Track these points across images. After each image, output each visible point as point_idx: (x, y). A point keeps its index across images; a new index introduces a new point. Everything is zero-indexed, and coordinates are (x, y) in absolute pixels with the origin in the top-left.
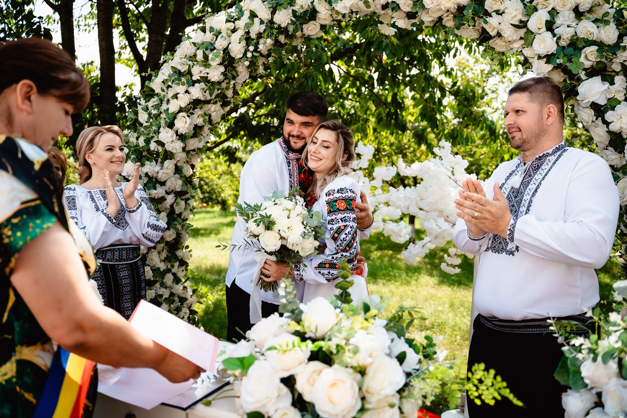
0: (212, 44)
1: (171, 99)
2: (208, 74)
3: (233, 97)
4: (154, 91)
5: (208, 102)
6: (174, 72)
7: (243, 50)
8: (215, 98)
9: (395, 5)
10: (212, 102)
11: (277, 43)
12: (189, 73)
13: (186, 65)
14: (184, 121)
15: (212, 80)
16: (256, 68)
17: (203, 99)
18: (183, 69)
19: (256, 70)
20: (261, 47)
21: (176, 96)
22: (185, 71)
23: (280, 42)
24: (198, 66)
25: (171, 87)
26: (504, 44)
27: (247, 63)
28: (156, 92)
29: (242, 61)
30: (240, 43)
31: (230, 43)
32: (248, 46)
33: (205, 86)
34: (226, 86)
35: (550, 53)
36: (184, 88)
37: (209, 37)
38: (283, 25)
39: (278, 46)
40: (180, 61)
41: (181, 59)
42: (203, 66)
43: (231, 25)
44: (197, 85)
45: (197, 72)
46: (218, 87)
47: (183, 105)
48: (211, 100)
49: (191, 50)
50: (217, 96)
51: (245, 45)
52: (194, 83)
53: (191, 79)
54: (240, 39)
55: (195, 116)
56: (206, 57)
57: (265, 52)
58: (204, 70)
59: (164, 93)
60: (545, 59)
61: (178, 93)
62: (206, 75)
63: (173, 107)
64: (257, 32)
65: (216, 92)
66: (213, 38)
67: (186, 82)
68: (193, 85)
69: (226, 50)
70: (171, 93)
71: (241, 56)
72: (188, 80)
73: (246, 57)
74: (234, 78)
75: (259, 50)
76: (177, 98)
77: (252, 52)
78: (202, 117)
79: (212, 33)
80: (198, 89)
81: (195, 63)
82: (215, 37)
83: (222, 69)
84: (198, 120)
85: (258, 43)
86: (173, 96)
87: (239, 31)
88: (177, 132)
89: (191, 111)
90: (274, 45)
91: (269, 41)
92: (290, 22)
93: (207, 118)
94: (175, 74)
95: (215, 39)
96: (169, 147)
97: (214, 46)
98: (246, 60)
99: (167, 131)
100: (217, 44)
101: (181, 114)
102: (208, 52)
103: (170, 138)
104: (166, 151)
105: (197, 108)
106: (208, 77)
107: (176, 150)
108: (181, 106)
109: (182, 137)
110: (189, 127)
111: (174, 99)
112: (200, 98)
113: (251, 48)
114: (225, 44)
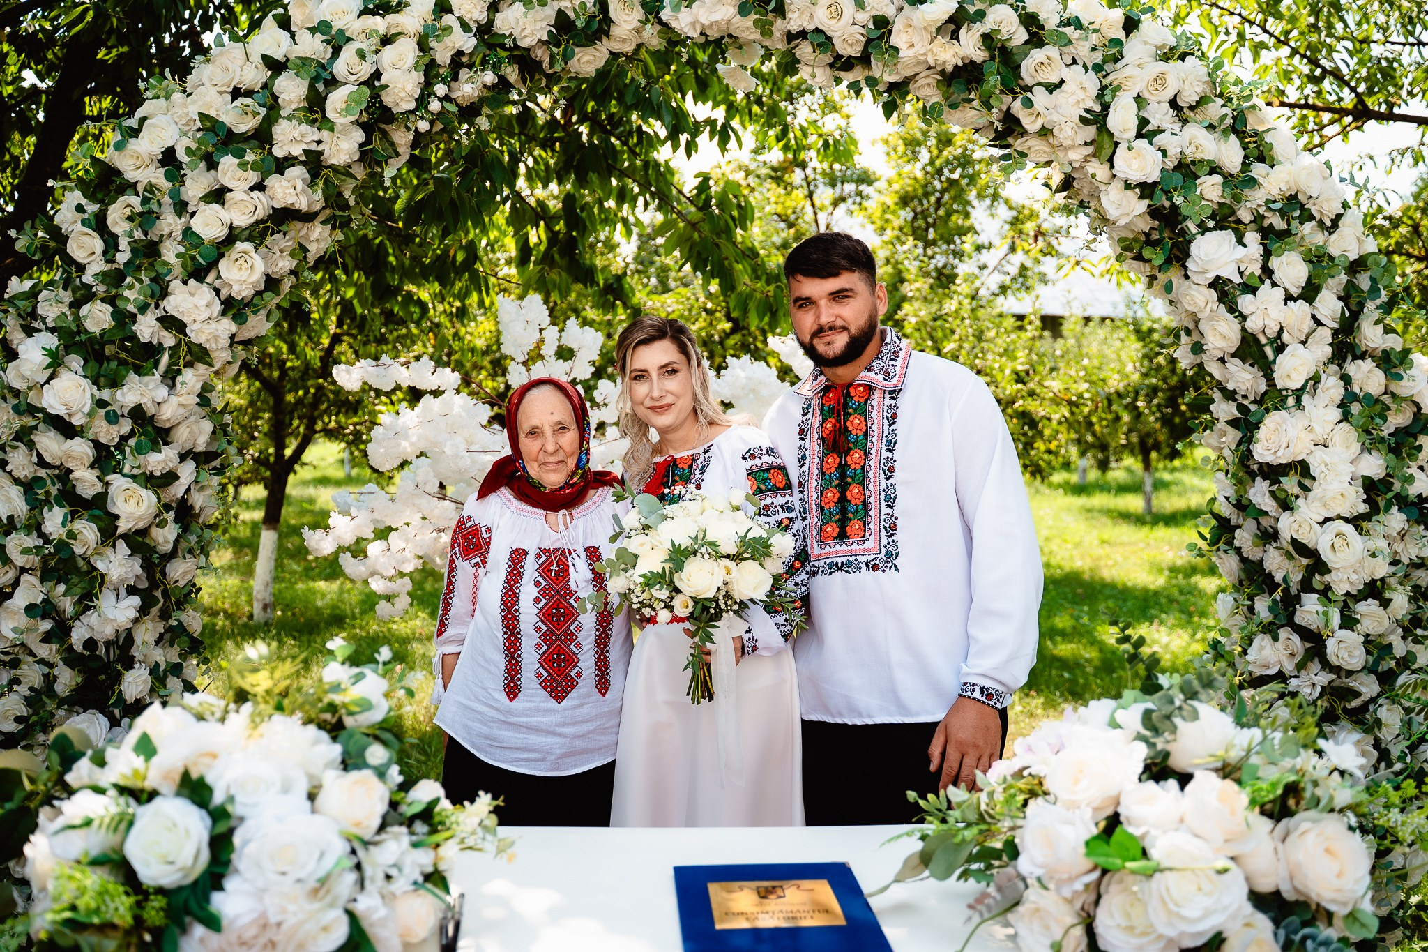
0: (323, 67)
1: (194, 203)
2: (323, 144)
4: (118, 173)
5: (308, 217)
6: (206, 130)
7: (416, 92)
9: (823, 39)
10: (319, 217)
11: (499, 82)
12: (262, 136)
13: (247, 117)
14: (249, 263)
15: (334, 161)
17: (301, 208)
18: (245, 125)
21: (218, 195)
22: (246, 132)
26: (1047, 150)
27: (423, 126)
29: (412, 118)
30: (409, 72)
31: (378, 71)
32: (432, 85)
33: (308, 176)
35: (1150, 181)
36: (253, 177)
37: (312, 46)
38: (525, 43)
42: (307, 122)
43: (379, 24)
44: (289, 171)
45: (291, 138)
47: (242, 222)
49: (254, 76)
51: (422, 80)
52: (281, 166)
53: (270, 153)
54: (417, 63)
55: (275, 252)
56: (316, 101)
58: (311, 135)
60: (1137, 190)
61: (231, 191)
62: (314, 147)
63: (208, 225)
64: (455, 52)
66: (325, 51)
67: (257, 161)
68: (281, 172)
70: (196, 187)
71: (412, 106)
72: (262, 158)
73: (425, 110)
75: (454, 95)
76: (222, 202)
77: (440, 99)
78: (294, 255)
79: (320, 37)
80: (295, 184)
81: (283, 113)
82: (330, 50)
83: (359, 136)
84: (281, 263)
85: (455, 78)
86: (204, 196)
87: (401, 41)
88: (217, 292)
90: (494, 87)
91: (488, 78)
92: (545, 38)
94: (212, 134)
95: (329, 55)
96: (198, 334)
97: (331, 73)
98: (422, 118)
99: (193, 291)
100: (340, 68)
101: (241, 246)
102: (320, 87)
103: (203, 309)
104: (190, 345)
105: (279, 232)
106: (321, 153)
107: (216, 341)
108: (236, 223)
109: (233, 307)
110: (258, 282)
111: (209, 203)
112: (297, 206)
113: (440, 89)
114: (365, 70)
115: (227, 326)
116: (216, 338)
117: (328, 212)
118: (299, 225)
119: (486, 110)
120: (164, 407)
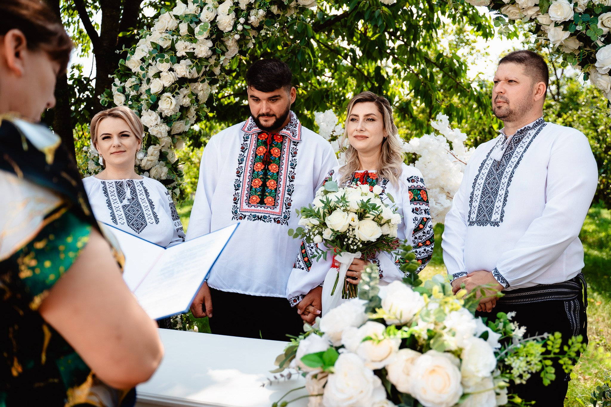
0: (197, 17)
1: (152, 78)
2: (194, 49)
3: (220, 74)
4: (130, 70)
5: (195, 80)
6: (154, 48)
7: (232, 23)
8: (202, 75)
10: (199, 80)
11: (269, 14)
12: (173, 48)
13: (168, 40)
14: (170, 102)
15: (200, 56)
16: (247, 42)
17: (189, 77)
18: (166, 44)
19: (246, 44)
20: (252, 19)
21: (158, 75)
22: (167, 47)
23: (272, 13)
24: (183, 41)
25: (152, 65)
26: (517, 11)
27: (237, 37)
28: (133, 71)
29: (232, 34)
30: (228, 15)
31: (217, 15)
32: (238, 18)
33: (191, 63)
34: (215, 63)
35: (567, 20)
36: (168, 66)
37: (192, 8)
39: (270, 18)
40: (160, 36)
41: (161, 33)
42: (188, 40)
44: (182, 62)
45: (182, 48)
46: (205, 63)
47: (167, 85)
48: (198, 78)
49: (172, 24)
50: (205, 73)
51: (234, 17)
52: (179, 60)
53: (176, 55)
54: (229, 10)
55: (181, 96)
56: (191, 31)
57: (256, 25)
58: (190, 46)
59: (143, 72)
60: (562, 27)
61: (161, 72)
62: (192, 51)
63: (156, 86)
64: (248, 3)
65: (203, 69)
66: (198, 10)
67: (169, 58)
68: (179, 62)
69: (214, 23)
70: (152, 72)
71: (231, 29)
72: (171, 57)
73: (237, 30)
74: (223, 53)
75: (249, 22)
76: (160, 77)
77: (243, 25)
78: (189, 97)
79: (196, 4)
80: (184, 67)
81: (179, 38)
82: (199, 9)
83: (210, 44)
84: (185, 100)
85: (248, 14)
86: (154, 75)
87: (227, 2)
88: (161, 114)
89: (177, 91)
90: (266, 16)
91: (261, 12)
93: (194, 97)
94: (156, 50)
95: (199, 12)
96: (153, 131)
97: (199, 19)
98: (236, 34)
99: (150, 114)
100: (203, 17)
101: (166, 94)
102: (193, 25)
103: (154, 121)
104: (149, 136)
105: (183, 87)
106: (194, 53)
107: (161, 134)
108: (165, 86)
109: (167, 120)
110: (175, 108)
111: (156, 78)
112: (186, 76)
113: (242, 20)
114: (211, 16)
115: (165, 128)
116: (161, 133)
117: (204, 77)
118: (193, 84)
119: (265, 27)
120: (143, 161)
